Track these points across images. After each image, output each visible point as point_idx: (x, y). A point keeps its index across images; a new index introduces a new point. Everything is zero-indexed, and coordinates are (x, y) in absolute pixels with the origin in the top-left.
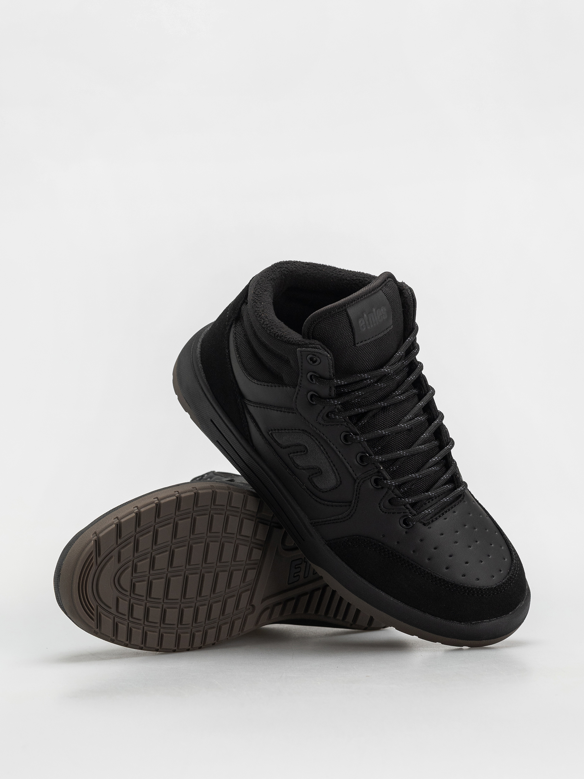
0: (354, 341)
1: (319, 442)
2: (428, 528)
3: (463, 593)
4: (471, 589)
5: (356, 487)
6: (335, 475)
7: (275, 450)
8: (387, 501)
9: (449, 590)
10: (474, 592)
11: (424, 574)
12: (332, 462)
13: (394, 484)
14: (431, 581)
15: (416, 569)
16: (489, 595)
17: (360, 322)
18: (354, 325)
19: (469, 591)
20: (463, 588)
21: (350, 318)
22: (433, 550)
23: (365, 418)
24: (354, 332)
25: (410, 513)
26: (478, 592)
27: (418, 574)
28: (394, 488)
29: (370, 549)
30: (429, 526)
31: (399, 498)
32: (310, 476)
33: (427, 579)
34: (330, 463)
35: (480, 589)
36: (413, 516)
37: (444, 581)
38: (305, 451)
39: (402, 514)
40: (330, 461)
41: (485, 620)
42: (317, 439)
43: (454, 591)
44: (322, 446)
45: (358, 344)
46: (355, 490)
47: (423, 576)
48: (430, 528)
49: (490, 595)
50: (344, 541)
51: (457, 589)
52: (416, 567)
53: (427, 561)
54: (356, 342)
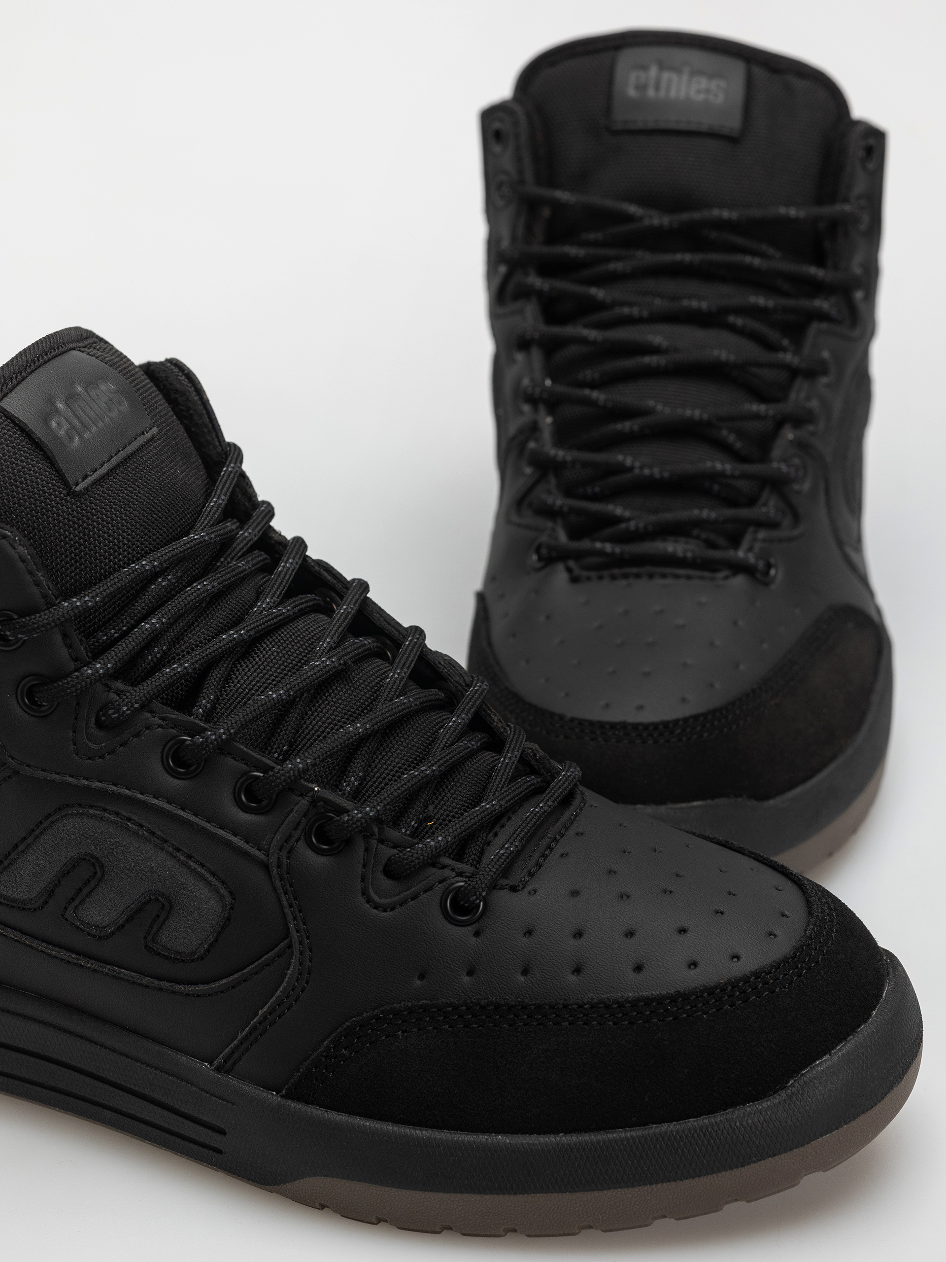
0: (66, 484)
1: (117, 814)
2: (529, 893)
3: (718, 1010)
4: (733, 987)
5: (278, 884)
6: (209, 883)
7: (23, 933)
8: (382, 877)
9: (674, 1019)
10: (744, 992)
11: (584, 1015)
12: (179, 850)
13: (371, 811)
14: (615, 1024)
15: (557, 1016)
16: (789, 984)
17: (54, 424)
18: (39, 435)
19: (729, 997)
20: (709, 994)
21: (20, 421)
22: (572, 942)
23: (205, 690)
24: (50, 455)
25: (457, 876)
26: (756, 988)
27: (570, 1024)
28: (380, 829)
29: (406, 1034)
30: (530, 888)
31: (408, 848)
32: (145, 938)
33: (601, 1024)
34: (175, 857)
35: (757, 978)
36: (469, 877)
37: (648, 1001)
38: (96, 873)
39: (439, 889)
40: (171, 849)
41: (818, 1059)
42: (105, 810)
43: (688, 1016)
44: (129, 820)
45: (77, 484)
46: (281, 891)
47: (585, 1024)
48: (535, 891)
49: (792, 982)
50: (326, 1057)
51: (695, 1006)
52: (553, 1008)
53: (573, 978)
54: (71, 481)
